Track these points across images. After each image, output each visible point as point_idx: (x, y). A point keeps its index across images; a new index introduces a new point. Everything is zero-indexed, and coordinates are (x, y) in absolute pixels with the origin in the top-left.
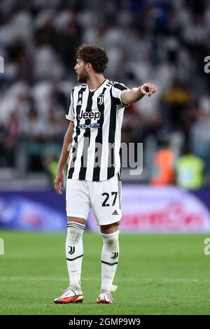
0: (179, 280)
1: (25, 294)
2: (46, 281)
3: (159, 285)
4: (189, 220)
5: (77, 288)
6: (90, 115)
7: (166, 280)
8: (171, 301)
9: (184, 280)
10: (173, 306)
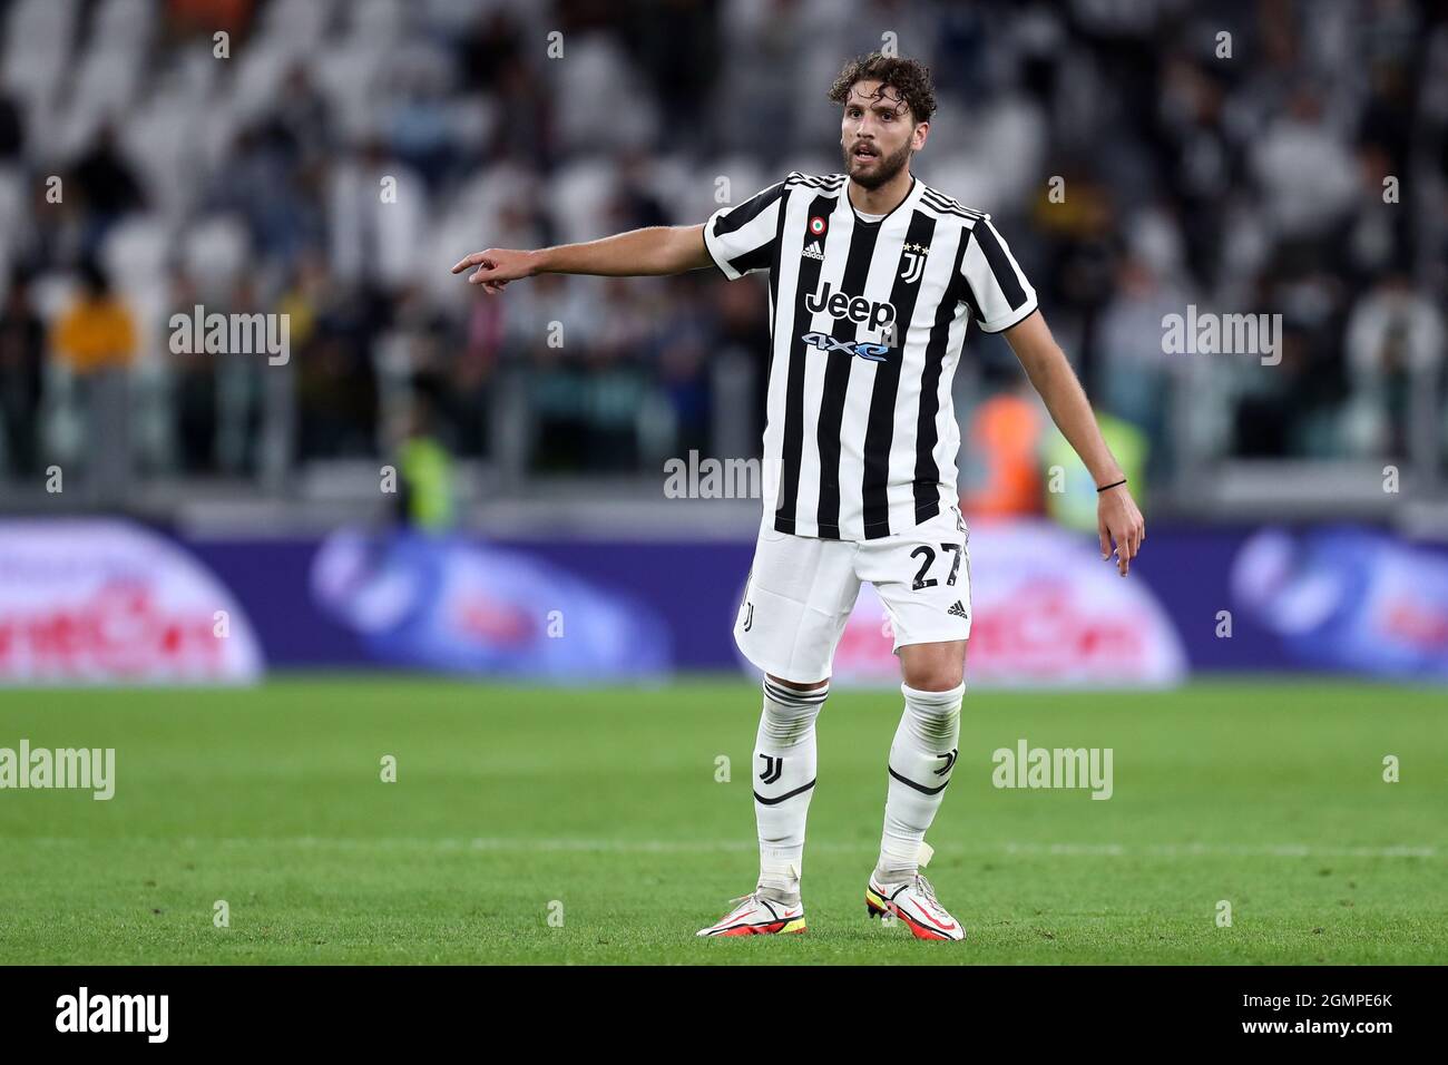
0: (1056, 849)
1: (522, 899)
2: (597, 853)
3: (988, 868)
4: (1089, 641)
5: (782, 897)
6: (853, 308)
7: (1012, 849)
8: (1028, 921)
9: (1072, 850)
10: (1037, 940)
